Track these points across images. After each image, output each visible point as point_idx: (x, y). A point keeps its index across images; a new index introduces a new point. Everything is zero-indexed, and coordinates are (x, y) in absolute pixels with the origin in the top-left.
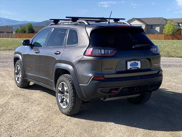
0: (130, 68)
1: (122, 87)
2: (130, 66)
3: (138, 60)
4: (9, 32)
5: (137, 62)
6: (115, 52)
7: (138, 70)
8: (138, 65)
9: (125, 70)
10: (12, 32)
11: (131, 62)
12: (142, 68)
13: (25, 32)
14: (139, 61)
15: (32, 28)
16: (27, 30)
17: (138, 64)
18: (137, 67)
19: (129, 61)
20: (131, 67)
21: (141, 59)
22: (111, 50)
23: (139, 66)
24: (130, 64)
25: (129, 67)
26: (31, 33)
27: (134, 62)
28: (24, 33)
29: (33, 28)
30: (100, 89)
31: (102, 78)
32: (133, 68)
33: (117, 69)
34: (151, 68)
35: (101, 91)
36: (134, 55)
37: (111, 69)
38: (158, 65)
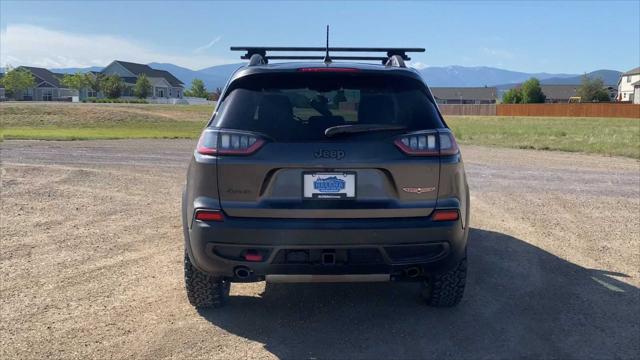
0: (314, 195)
1: (277, 249)
2: (316, 188)
3: (346, 173)
4: (488, 102)
5: (340, 177)
6: (261, 143)
7: (344, 203)
8: (343, 187)
9: (300, 198)
10: (494, 102)
11: (317, 177)
12: (359, 198)
13: (519, 100)
14: (349, 176)
15: (540, 89)
16: (525, 94)
17: (344, 183)
18: (342, 191)
19: (308, 173)
20: (317, 191)
21: (357, 170)
22: (248, 138)
23: (349, 191)
24: (315, 183)
25: (309, 191)
26: (536, 102)
27: (331, 178)
28: (517, 102)
29: (543, 91)
30: (211, 246)
31: (218, 217)
32: (326, 194)
33: (266, 195)
34: (396, 199)
35: (215, 252)
36: (322, 156)
37: (245, 192)
38: (428, 190)
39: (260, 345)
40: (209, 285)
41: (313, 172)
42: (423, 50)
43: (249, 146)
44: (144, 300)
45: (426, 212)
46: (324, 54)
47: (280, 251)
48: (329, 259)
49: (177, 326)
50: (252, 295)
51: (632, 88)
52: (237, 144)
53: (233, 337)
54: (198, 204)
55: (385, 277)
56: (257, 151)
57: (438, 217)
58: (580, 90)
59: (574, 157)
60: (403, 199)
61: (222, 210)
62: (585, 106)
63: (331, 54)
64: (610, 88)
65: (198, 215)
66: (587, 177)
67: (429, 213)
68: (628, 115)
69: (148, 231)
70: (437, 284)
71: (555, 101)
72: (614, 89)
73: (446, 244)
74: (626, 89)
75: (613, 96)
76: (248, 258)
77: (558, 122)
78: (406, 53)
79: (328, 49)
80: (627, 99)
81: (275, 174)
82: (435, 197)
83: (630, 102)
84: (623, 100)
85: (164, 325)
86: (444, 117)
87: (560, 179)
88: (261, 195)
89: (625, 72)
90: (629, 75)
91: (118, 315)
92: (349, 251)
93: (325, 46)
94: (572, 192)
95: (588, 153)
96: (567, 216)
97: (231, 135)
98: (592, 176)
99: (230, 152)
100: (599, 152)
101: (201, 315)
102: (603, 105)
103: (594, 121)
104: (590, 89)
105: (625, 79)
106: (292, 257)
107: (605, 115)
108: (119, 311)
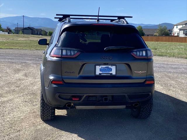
0: (100, 73)
1: (85, 95)
2: (100, 71)
3: (112, 65)
5: (110, 67)
6: (79, 53)
7: (112, 77)
8: (111, 71)
9: (94, 75)
11: (101, 66)
12: (117, 75)
17: (111, 69)
18: (111, 72)
19: (97, 65)
20: (101, 72)
21: (116, 64)
22: (74, 51)
23: (113, 72)
24: (100, 69)
25: (98, 72)
27: (106, 67)
29: (143, 31)
30: (58, 94)
31: (61, 83)
32: (104, 73)
33: (81, 74)
34: (132, 76)
35: (59, 97)
36: (104, 59)
37: (73, 73)
38: (143, 72)
39: (76, 135)
40: (51, 111)
41: (99, 65)
42: (132, 17)
43: (74, 54)
44: (19, 117)
45: (142, 81)
46: (97, 18)
47: (86, 96)
48: (106, 99)
49: (38, 128)
50: (63, 115)
51: (179, 30)
52: (69, 54)
53: (63, 132)
54: (51, 78)
55: (124, 107)
56: (77, 56)
57: (147, 83)
58: (158, 31)
59: (164, 58)
60: (134, 76)
61: (63, 80)
62: (160, 37)
63: (99, 18)
64: (169, 30)
65: (52, 82)
66: (173, 66)
67: (144, 81)
68: (177, 41)
69: (6, 89)
70: (141, 109)
71: (148, 35)
72: (171, 31)
73: (150, 93)
74: (176, 31)
75: (170, 33)
76: (73, 99)
77: (151, 44)
78: (125, 18)
79: (98, 16)
80: (176, 35)
81: (85, 66)
82: (146, 75)
83: (178, 36)
84: (175, 35)
85: (32, 128)
86: (145, 42)
87: (164, 67)
88: (79, 74)
89: (175, 24)
90: (177, 25)
91: (11, 124)
92: (113, 96)
93: (98, 15)
94: (170, 72)
95: (169, 57)
96: (173, 82)
97: (66, 50)
98: (175, 66)
99: (66, 57)
100: (173, 56)
101: (46, 124)
102: (167, 37)
103: (165, 43)
104: (161, 30)
105: (175, 27)
106: (91, 99)
107: (169, 41)
108: (11, 122)
